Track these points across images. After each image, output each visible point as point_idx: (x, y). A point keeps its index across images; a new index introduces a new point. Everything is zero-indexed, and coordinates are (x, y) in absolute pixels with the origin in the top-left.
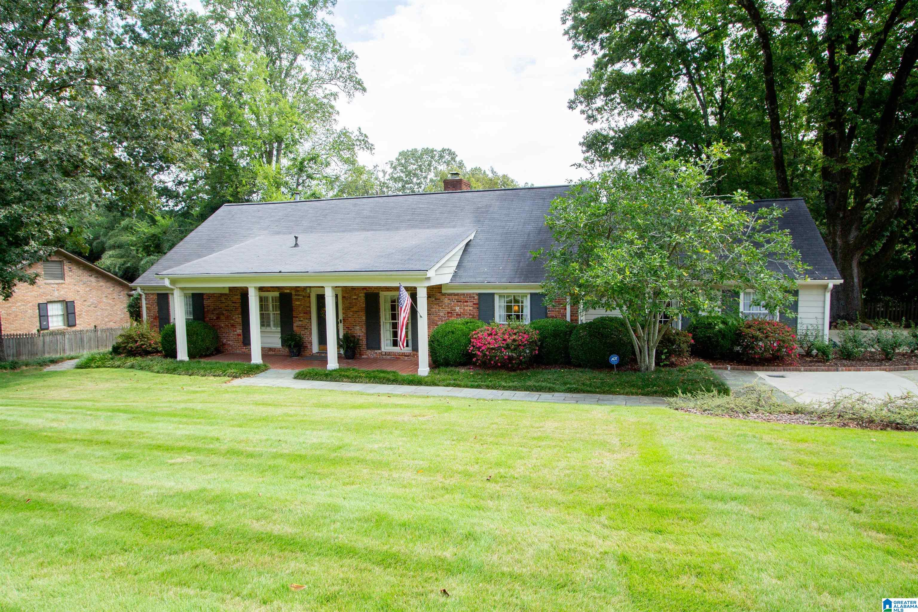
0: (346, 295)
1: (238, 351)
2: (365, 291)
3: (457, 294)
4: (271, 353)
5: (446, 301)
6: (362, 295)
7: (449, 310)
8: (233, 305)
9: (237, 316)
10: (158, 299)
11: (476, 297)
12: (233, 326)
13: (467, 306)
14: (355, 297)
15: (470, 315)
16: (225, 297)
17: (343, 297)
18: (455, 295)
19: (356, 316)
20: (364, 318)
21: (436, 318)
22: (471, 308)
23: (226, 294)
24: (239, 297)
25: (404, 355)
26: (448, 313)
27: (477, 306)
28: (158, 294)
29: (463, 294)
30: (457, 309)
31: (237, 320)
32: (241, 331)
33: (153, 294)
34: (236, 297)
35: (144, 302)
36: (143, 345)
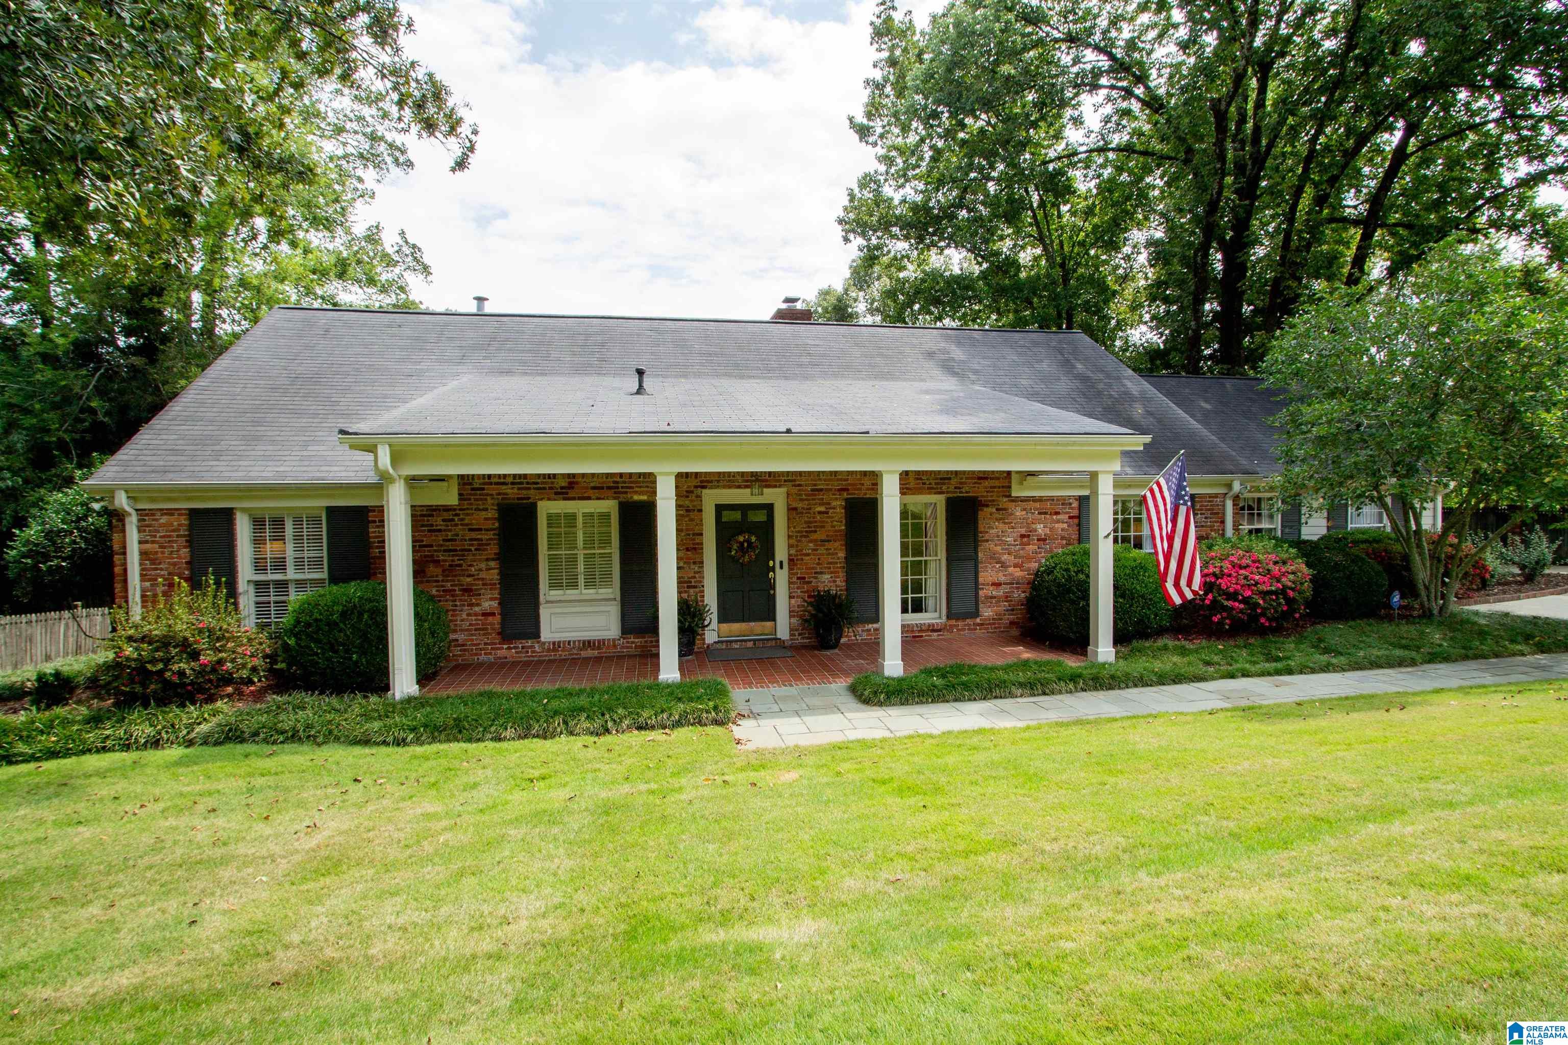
0: (800, 505)
1: (483, 658)
2: (845, 495)
3: (1040, 500)
4: (589, 653)
5: (1019, 513)
6: (838, 504)
7: (1023, 531)
8: (474, 535)
9: (483, 565)
10: (191, 527)
11: (1075, 504)
12: (467, 590)
13: (1058, 522)
14: (822, 509)
15: (1063, 538)
16: (446, 515)
17: (791, 509)
18: (1034, 499)
19: (822, 550)
20: (842, 555)
21: (999, 548)
22: (1065, 526)
23: (447, 509)
24: (492, 514)
25: (932, 629)
26: (1023, 536)
27: (1076, 521)
28: (193, 513)
29: (1051, 499)
30: (1040, 529)
31: (483, 575)
32: (495, 604)
33: (169, 512)
34: (483, 514)
35: (133, 536)
36: (220, 662)
